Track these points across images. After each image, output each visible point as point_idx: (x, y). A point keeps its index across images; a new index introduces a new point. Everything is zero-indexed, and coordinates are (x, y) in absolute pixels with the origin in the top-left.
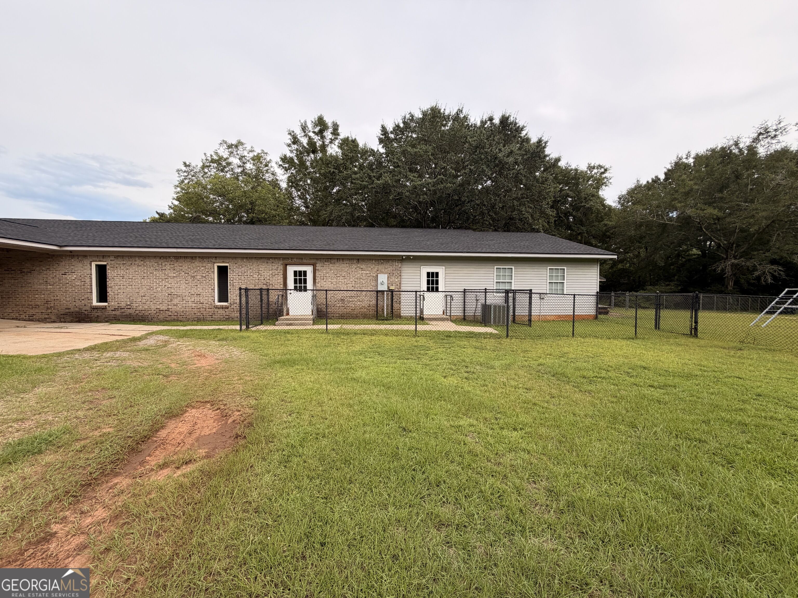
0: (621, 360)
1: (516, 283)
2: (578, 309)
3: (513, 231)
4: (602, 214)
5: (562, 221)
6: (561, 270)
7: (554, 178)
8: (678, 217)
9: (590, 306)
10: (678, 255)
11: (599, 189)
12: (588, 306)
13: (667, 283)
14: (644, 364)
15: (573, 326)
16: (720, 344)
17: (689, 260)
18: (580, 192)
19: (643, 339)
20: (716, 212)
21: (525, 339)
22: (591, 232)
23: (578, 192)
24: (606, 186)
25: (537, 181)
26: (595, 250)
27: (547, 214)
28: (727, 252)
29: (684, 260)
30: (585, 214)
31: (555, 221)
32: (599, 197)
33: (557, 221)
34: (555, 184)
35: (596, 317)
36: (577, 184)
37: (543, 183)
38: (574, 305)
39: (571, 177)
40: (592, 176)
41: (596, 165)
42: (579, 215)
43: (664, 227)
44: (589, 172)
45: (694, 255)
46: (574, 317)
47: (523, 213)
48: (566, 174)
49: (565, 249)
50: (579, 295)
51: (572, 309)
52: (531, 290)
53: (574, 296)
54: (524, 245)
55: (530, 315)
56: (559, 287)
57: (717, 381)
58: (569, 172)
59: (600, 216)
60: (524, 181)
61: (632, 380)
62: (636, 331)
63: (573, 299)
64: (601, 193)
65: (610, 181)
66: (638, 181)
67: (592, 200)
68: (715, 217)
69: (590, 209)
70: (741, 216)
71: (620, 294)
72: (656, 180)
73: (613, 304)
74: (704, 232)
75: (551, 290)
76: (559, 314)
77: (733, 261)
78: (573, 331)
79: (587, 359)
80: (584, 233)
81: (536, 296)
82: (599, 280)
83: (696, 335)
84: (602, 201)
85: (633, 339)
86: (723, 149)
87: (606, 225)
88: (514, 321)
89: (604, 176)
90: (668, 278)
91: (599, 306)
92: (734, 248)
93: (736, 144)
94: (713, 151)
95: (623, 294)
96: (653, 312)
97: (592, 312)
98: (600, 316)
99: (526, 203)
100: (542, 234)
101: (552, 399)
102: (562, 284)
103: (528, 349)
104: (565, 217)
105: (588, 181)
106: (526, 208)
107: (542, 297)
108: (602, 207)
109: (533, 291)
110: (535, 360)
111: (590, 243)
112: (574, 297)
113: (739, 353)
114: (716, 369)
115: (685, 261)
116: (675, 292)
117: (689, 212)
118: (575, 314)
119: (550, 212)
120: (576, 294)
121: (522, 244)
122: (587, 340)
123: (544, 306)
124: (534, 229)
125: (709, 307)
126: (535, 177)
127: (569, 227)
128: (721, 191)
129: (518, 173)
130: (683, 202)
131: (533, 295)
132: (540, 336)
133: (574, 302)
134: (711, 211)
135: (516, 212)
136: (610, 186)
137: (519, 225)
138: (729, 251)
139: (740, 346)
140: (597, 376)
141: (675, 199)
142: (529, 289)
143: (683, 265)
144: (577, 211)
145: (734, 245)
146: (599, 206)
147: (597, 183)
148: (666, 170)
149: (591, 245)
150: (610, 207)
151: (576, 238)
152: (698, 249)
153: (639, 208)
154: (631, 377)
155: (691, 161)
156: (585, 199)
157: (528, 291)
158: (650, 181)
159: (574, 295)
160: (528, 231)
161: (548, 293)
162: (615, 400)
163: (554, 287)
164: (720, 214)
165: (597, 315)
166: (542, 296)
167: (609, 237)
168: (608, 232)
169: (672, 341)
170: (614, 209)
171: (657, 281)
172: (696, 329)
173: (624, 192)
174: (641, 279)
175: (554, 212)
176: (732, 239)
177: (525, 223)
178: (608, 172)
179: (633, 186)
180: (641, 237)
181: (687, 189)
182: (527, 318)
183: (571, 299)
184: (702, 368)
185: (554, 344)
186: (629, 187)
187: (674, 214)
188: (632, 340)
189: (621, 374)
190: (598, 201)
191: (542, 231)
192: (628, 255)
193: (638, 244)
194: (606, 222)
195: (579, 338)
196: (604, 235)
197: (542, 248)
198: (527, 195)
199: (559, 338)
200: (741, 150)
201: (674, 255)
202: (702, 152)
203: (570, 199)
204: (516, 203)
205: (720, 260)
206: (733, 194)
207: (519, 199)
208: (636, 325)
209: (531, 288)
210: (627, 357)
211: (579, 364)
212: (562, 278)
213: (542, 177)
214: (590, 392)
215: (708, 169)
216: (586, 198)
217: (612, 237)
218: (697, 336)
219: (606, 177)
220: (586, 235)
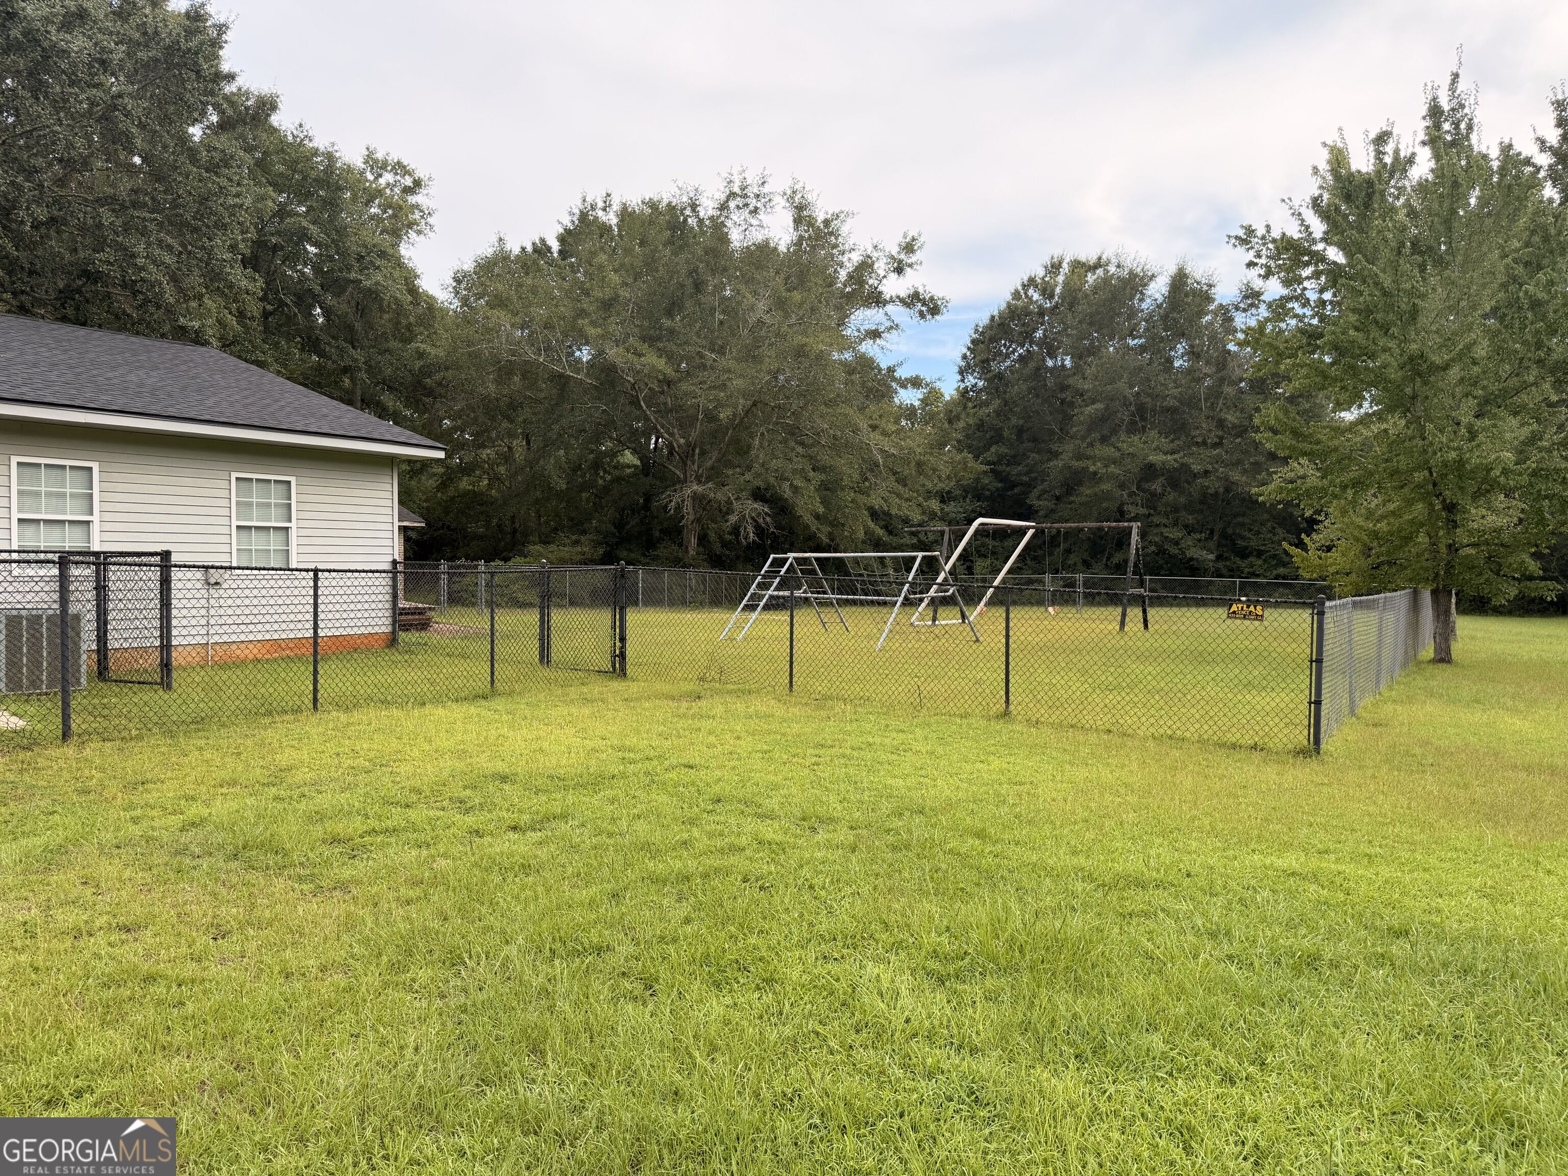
0: (448, 764)
1: (108, 526)
2: (330, 616)
3: (100, 326)
4: (412, 319)
5: (289, 317)
6: (280, 486)
7: (259, 163)
8: (591, 364)
9: (373, 606)
10: (596, 465)
11: (399, 237)
12: (366, 606)
13: (574, 537)
14: (501, 767)
15: (316, 672)
16: (667, 688)
17: (618, 480)
18: (342, 231)
19: (511, 693)
20: (661, 363)
21: (139, 738)
22: (380, 372)
23: (337, 231)
24: (419, 232)
25: (192, 153)
26: (388, 428)
27: (231, 286)
28: (685, 464)
29: (608, 478)
30: (361, 310)
31: (266, 315)
32: (399, 263)
33: (271, 314)
34: (258, 184)
35: (392, 641)
36: (332, 204)
37: (213, 168)
38: (316, 605)
39: (313, 174)
40: (380, 193)
41: (389, 159)
42: (344, 307)
43: (561, 381)
44: (370, 177)
45: (629, 466)
46: (316, 643)
47: (140, 261)
48: (297, 162)
49: (289, 415)
50: (329, 571)
51: (310, 617)
52: (166, 555)
53: (316, 575)
54: (141, 385)
55: (166, 647)
56: (274, 542)
57: (652, 781)
58: (308, 159)
59: (404, 322)
60: (138, 142)
61: (470, 820)
62: (492, 673)
63: (312, 583)
64: (405, 250)
65: (430, 220)
66: (501, 239)
67: (378, 268)
68: (661, 377)
69: (373, 294)
70: (705, 382)
71: (464, 566)
72: (541, 249)
73: (444, 598)
74: (644, 412)
75: (245, 556)
76: (276, 637)
77: (695, 487)
78: (315, 690)
79: (350, 779)
80: (360, 369)
81: (189, 575)
82: (397, 524)
83: (623, 673)
84: (409, 279)
85: (485, 697)
86: (671, 208)
87: (421, 355)
88: (102, 671)
89: (412, 199)
90: (578, 526)
91: (402, 604)
92: (696, 457)
93: (694, 206)
94: (653, 205)
95: (469, 567)
96: (532, 617)
97: (381, 624)
98: (402, 635)
99: (152, 226)
100: (215, 352)
101: (220, 941)
102: (283, 533)
103: (149, 776)
104: (297, 304)
105: (368, 203)
106: (149, 244)
107: (212, 581)
108: (410, 298)
109: (175, 558)
110: (174, 813)
111: (378, 404)
112: (316, 579)
113: (696, 706)
114: (652, 753)
115: (612, 481)
116: (593, 562)
117: (613, 353)
118: (321, 633)
119: (239, 276)
120: (320, 567)
121: (132, 377)
122: (356, 716)
123: (222, 612)
124: (182, 328)
125: (655, 599)
126: (184, 139)
127: (312, 344)
128: (670, 314)
129: (115, 108)
130: (600, 326)
131: (176, 574)
132: (199, 723)
133: (316, 596)
134: (654, 361)
135: (108, 254)
136: (431, 234)
137: (126, 304)
138: (689, 463)
139: (698, 689)
140: (374, 830)
141: (582, 313)
142: (158, 548)
143: (606, 489)
144: (337, 295)
145: (697, 451)
146: (402, 294)
147: (394, 216)
148: (561, 230)
149: (382, 413)
150: (431, 301)
151: (336, 382)
152: (635, 451)
153: (502, 317)
154: (467, 811)
155: (612, 219)
156: (358, 261)
157: (158, 558)
158: (529, 249)
159: (316, 571)
160: (163, 336)
161: (234, 564)
162: (417, 892)
163: (256, 541)
164: (669, 371)
165: (393, 632)
166: (215, 575)
167: (430, 393)
168: (430, 376)
169: (573, 692)
170: (444, 311)
171: (555, 530)
172: (623, 655)
173: (469, 266)
174: (517, 525)
175: (255, 280)
176: (694, 435)
177: (147, 301)
178: (423, 191)
179: (489, 252)
180: (513, 406)
181: (608, 293)
182: (155, 658)
183: (304, 583)
184: (627, 755)
185: (249, 742)
186: (479, 253)
187: (585, 354)
188: (483, 703)
189: (443, 809)
190: (396, 274)
191: (213, 340)
192: (486, 453)
193: (505, 424)
194: (423, 346)
195: (334, 713)
196: (418, 384)
197: (210, 402)
198: (153, 199)
199: (267, 720)
200: (701, 221)
201: (588, 463)
202: (634, 203)
203: (312, 249)
204: (107, 217)
205: (674, 485)
206: (690, 325)
207: (123, 207)
208: (492, 657)
209: (165, 547)
210: (462, 754)
211: (324, 801)
212: (282, 511)
213: (210, 149)
214: (343, 886)
215: (647, 250)
216: (362, 257)
217: (441, 396)
218: (625, 674)
219: (417, 206)
220: (365, 376)
